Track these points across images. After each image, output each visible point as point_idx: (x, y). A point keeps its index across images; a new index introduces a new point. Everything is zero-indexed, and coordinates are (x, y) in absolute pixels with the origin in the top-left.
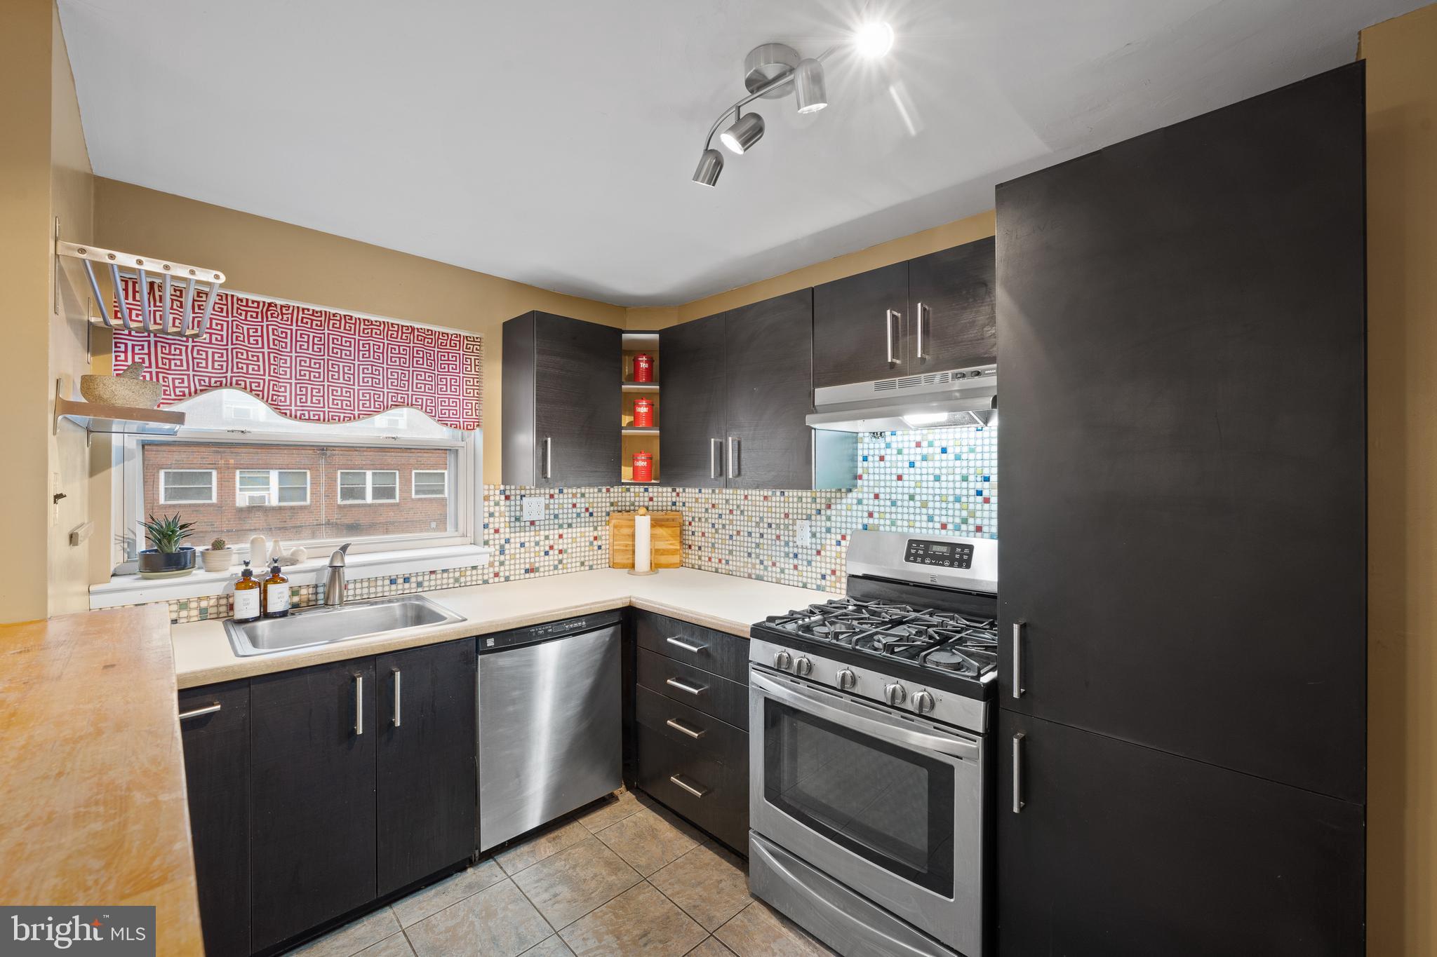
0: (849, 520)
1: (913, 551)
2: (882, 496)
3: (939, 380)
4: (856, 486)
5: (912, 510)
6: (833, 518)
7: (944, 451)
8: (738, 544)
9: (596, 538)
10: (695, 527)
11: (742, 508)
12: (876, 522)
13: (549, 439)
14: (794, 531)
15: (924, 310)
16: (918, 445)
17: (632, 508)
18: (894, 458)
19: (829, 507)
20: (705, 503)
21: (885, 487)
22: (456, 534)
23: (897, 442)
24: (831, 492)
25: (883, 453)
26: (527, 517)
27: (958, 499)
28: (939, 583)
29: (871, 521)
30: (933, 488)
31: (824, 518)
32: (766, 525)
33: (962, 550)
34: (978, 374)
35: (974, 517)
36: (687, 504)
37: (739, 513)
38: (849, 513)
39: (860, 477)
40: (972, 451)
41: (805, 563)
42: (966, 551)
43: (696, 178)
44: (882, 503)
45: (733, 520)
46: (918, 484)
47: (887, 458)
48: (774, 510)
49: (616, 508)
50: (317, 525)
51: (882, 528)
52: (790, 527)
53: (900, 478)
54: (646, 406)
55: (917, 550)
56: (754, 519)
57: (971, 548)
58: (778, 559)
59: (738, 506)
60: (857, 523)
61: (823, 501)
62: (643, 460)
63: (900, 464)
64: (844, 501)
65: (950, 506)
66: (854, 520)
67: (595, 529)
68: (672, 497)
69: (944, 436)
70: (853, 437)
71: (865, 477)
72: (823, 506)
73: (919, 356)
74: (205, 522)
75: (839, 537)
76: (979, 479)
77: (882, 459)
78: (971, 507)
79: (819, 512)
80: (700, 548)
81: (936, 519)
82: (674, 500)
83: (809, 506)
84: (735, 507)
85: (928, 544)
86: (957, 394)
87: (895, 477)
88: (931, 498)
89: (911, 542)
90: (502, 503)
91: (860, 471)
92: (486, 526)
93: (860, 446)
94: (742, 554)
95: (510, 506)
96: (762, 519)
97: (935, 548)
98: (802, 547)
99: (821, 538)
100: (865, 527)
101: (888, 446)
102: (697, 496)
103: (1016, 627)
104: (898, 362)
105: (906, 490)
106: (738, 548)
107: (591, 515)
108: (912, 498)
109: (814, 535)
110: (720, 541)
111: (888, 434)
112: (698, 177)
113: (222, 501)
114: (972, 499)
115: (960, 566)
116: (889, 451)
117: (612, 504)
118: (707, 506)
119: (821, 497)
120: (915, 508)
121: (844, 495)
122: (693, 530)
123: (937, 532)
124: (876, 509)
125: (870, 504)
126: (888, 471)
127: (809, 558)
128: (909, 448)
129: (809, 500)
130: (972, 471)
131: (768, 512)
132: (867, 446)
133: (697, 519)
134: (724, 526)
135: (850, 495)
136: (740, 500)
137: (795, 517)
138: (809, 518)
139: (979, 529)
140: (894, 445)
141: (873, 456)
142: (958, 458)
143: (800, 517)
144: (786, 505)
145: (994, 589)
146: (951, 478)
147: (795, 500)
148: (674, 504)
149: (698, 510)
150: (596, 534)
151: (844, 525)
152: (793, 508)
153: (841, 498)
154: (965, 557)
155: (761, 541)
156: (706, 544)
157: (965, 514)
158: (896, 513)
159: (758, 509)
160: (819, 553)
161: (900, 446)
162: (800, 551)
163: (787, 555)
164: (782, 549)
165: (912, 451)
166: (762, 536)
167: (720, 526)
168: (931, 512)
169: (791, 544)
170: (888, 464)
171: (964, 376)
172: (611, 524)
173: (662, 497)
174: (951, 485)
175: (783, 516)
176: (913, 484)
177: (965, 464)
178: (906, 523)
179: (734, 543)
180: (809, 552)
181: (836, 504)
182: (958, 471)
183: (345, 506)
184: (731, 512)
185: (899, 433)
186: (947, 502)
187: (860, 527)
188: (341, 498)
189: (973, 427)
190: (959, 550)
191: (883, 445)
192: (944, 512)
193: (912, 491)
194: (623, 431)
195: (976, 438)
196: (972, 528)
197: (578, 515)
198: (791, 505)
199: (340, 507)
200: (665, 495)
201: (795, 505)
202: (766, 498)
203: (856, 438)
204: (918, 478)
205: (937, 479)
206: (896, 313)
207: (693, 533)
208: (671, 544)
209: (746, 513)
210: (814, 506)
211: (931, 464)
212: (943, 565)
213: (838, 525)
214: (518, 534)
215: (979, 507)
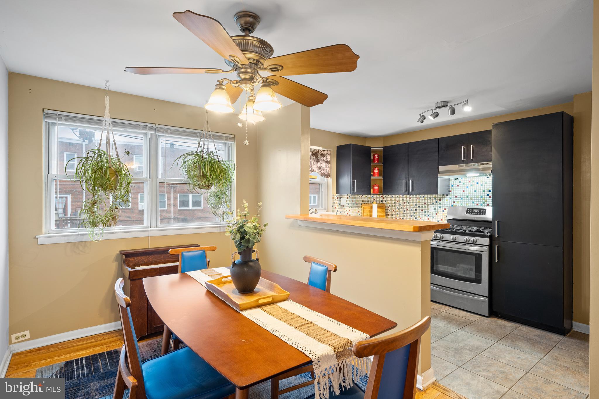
0: (447, 204)
1: (468, 211)
2: (458, 197)
3: (477, 165)
4: (449, 194)
5: (467, 200)
6: (442, 204)
7: (477, 183)
8: (407, 213)
9: (358, 212)
10: (390, 208)
11: (409, 202)
12: (456, 204)
13: (355, 181)
14: (428, 208)
15: (472, 147)
16: (470, 182)
17: (368, 202)
18: (462, 186)
19: (440, 200)
20: (394, 201)
21: (459, 194)
22: (322, 209)
23: (463, 181)
24: (441, 196)
25: (458, 184)
26: (342, 204)
27: (482, 197)
28: (476, 219)
29: (454, 204)
30: (474, 194)
31: (438, 204)
32: (418, 207)
33: (483, 210)
34: (488, 164)
35: (486, 201)
36: (387, 201)
37: (407, 203)
38: (446, 202)
39: (451, 191)
40: (486, 183)
41: (432, 218)
42: (484, 210)
43: (418, 121)
44: (458, 198)
45: (405, 206)
46: (469, 193)
47: (459, 186)
48: (420, 202)
49: (363, 202)
50: (170, 218)
51: (458, 206)
52: (427, 207)
53: (464, 191)
54: (377, 170)
55: (470, 211)
56: (413, 205)
57: (485, 209)
58: (422, 217)
59: (407, 201)
60: (450, 205)
61: (438, 198)
62: (377, 187)
63: (464, 187)
64: (445, 198)
65: (479, 199)
66: (449, 204)
67: (358, 209)
68: (381, 199)
69: (477, 179)
70: (448, 180)
71: (452, 191)
72: (438, 200)
73: (471, 159)
74: (127, 216)
75: (444, 209)
76: (488, 191)
77: (458, 186)
78: (486, 199)
79: (437, 202)
80: (392, 215)
81: (475, 202)
82: (382, 200)
83: (433, 200)
84: (406, 201)
85: (473, 209)
86: (482, 169)
87: (462, 191)
88: (473, 197)
89: (468, 209)
90: (336, 199)
91: (451, 190)
92: (333, 206)
93: (451, 182)
94: (409, 216)
95: (338, 200)
96: (416, 205)
97: (475, 210)
98: (431, 213)
99: (437, 210)
100: (452, 206)
101: (460, 182)
102: (391, 198)
103: (496, 221)
104: (465, 160)
105: (466, 195)
106: (407, 214)
107: (357, 204)
108: (467, 197)
109: (435, 209)
110: (400, 212)
111: (460, 178)
112: (419, 121)
113: (133, 207)
114: (486, 197)
115: (482, 214)
116: (460, 183)
117: (362, 201)
118: (395, 201)
119: (437, 198)
120: (468, 200)
121: (445, 197)
122: (390, 209)
123: (475, 206)
124: (456, 200)
125: (454, 199)
126: (460, 189)
127: (433, 216)
128: (467, 183)
129: (433, 198)
130: (486, 189)
131: (418, 203)
132: (453, 182)
133: (391, 206)
134: (402, 208)
135: (447, 197)
136: (408, 199)
137: (428, 204)
138: (433, 204)
139: (488, 205)
140: (462, 182)
141: (455, 185)
142: (482, 185)
143: (430, 204)
144: (425, 200)
145: (491, 220)
146: (479, 191)
147: (428, 198)
148: (382, 201)
149: (392, 203)
150: (358, 210)
151: (445, 206)
152: (427, 201)
153: (444, 198)
154: (484, 212)
155: (416, 211)
156: (395, 214)
157: (484, 201)
158: (463, 201)
159: (414, 202)
160: (436, 214)
161: (464, 182)
162: (430, 214)
163: (425, 215)
164: (424, 214)
165: (468, 183)
166: (416, 210)
167: (400, 208)
168: (473, 201)
169: (427, 212)
170: (460, 187)
171: (484, 164)
172: (362, 208)
173: (378, 199)
174: (480, 193)
175: (424, 203)
176: (468, 193)
177: (484, 187)
178: (465, 204)
179: (406, 213)
180: (433, 214)
181: (442, 199)
182: (482, 189)
183: (181, 210)
184: (404, 203)
185: (463, 178)
186: (478, 198)
187: (451, 206)
188: (179, 206)
189: (486, 177)
190: (482, 210)
191: (458, 182)
192: (477, 200)
193: (467, 195)
194: (371, 178)
195: (487, 180)
196: (486, 205)
197: (354, 204)
198: (427, 200)
199: (179, 211)
200: (379, 198)
201: (428, 200)
202: (417, 198)
203: (450, 180)
204: (469, 191)
205: (475, 191)
206: (464, 147)
207: (390, 210)
208: (382, 214)
209: (410, 203)
210: (435, 200)
211: (473, 187)
212: (477, 214)
213: (443, 205)
214: (340, 209)
215: (488, 199)
